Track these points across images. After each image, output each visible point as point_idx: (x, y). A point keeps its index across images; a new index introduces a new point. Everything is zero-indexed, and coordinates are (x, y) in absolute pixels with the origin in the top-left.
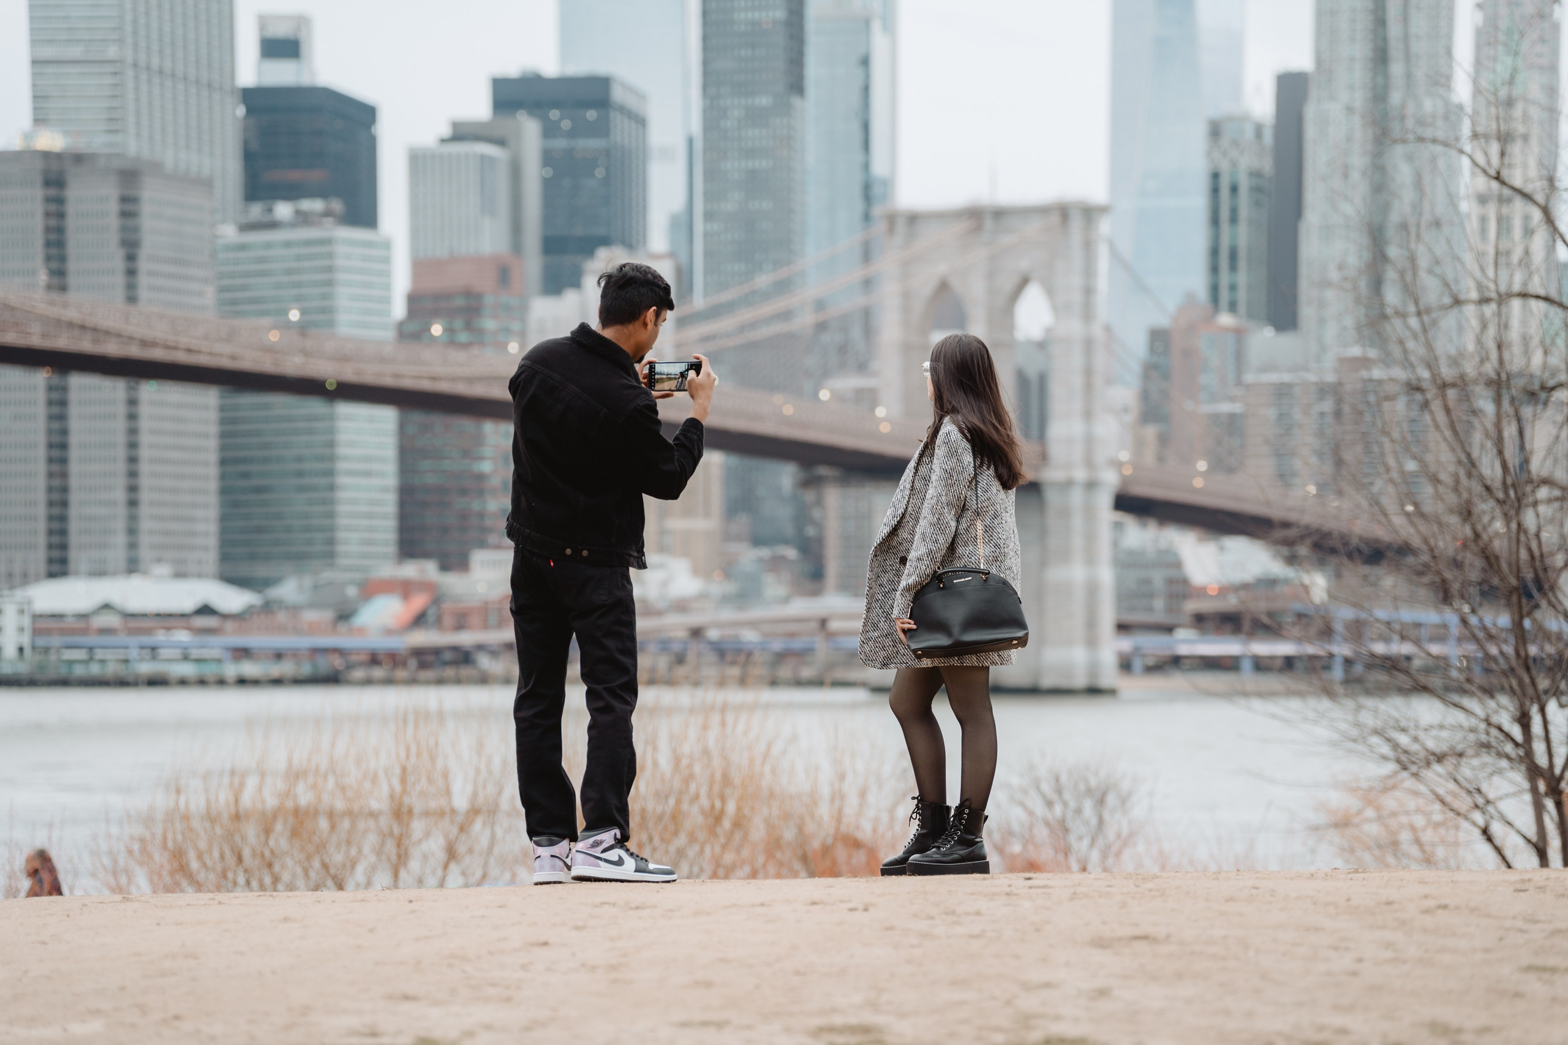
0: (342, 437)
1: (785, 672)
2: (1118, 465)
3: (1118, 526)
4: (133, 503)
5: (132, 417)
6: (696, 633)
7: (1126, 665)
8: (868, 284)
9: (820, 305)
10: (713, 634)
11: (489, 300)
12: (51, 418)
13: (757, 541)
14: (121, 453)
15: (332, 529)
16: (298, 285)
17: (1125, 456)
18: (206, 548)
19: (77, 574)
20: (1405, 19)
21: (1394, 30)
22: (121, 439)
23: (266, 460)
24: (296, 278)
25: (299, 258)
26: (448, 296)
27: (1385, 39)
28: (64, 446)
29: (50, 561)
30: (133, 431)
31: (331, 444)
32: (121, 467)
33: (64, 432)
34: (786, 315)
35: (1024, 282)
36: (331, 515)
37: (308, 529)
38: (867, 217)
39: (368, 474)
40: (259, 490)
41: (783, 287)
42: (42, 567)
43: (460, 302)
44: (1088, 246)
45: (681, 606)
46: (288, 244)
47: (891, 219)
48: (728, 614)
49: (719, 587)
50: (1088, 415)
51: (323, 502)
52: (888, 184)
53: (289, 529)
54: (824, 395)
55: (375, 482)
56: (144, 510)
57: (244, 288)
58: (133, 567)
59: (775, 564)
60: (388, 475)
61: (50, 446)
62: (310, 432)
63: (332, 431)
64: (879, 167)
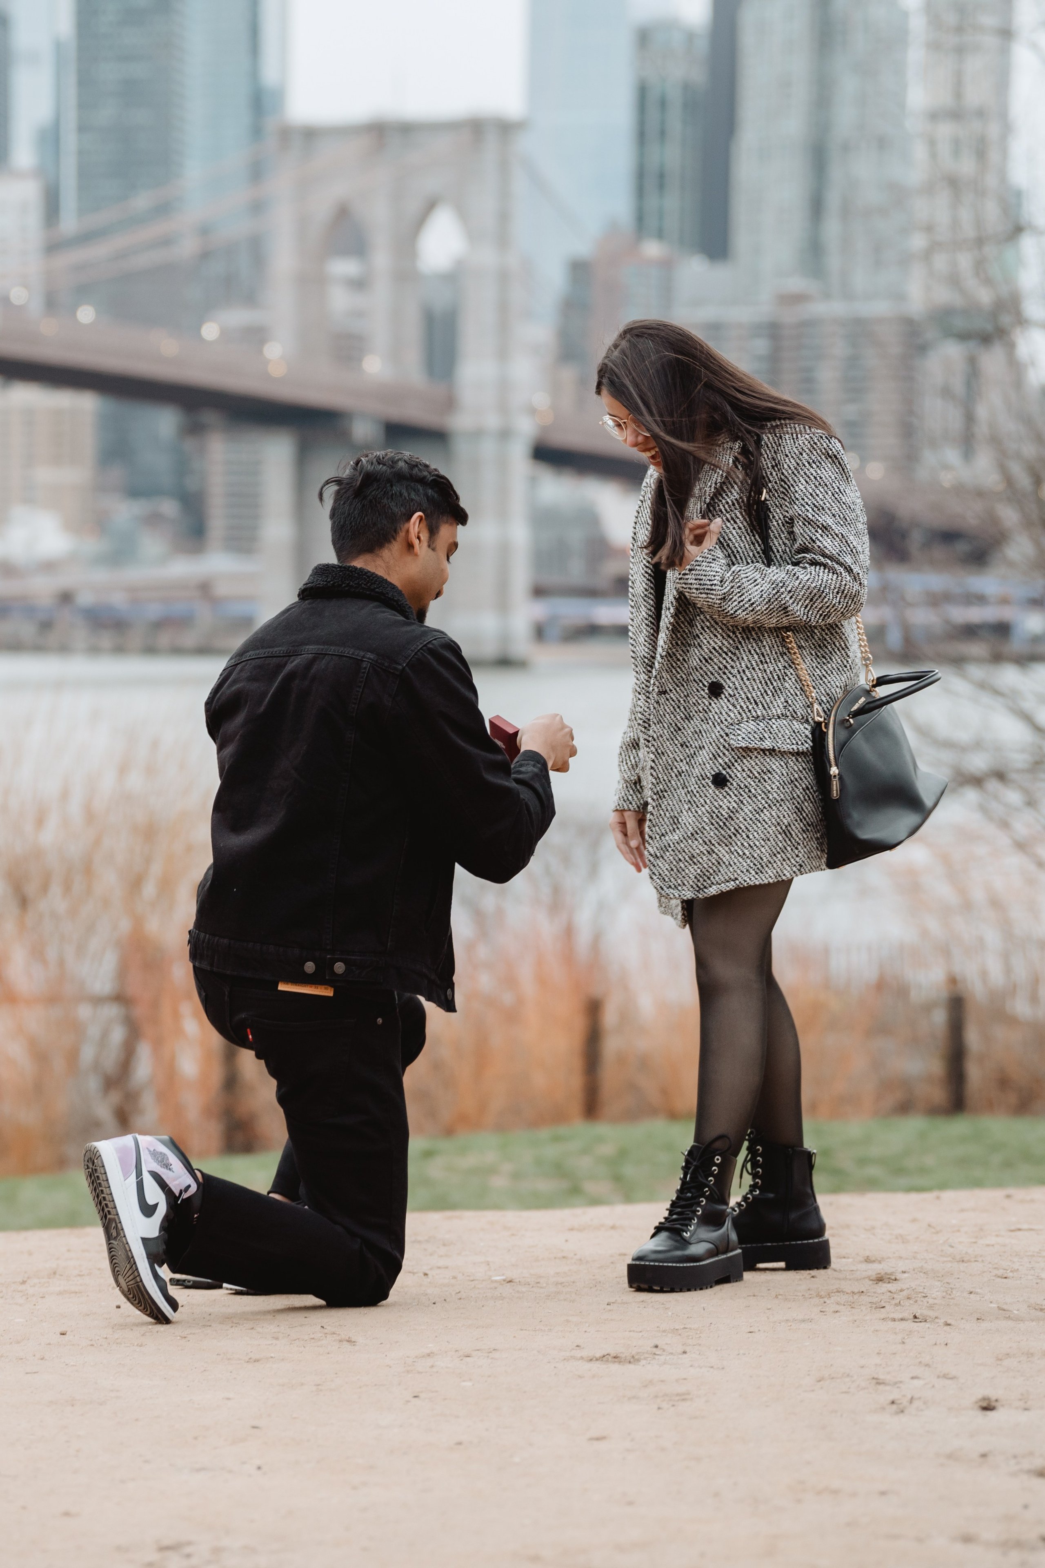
1: (164, 639)
2: (532, 411)
3: (533, 481)
6: (66, 598)
7: (540, 632)
8: (257, 207)
9: (204, 231)
10: (85, 599)
13: (134, 492)
17: (541, 400)
34: (166, 242)
35: (430, 206)
38: (257, 132)
41: (163, 209)
44: (504, 167)
45: (49, 566)
47: (287, 134)
48: (101, 576)
49: (92, 545)
50: (503, 353)
52: (279, 95)
54: (210, 331)
59: (153, 520)
64: (270, 74)
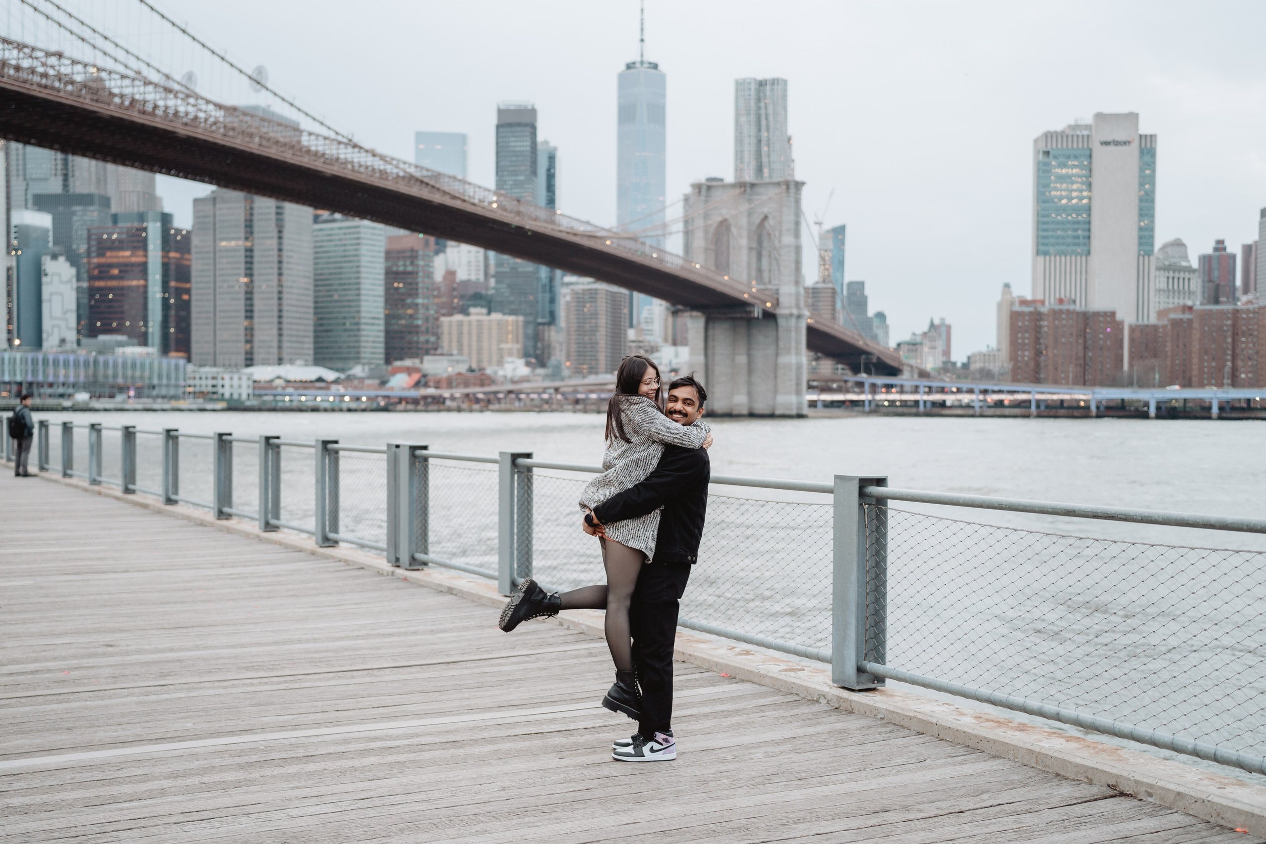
0: (363, 309)
4: (280, 335)
5: (280, 299)
11: (421, 253)
12: (247, 299)
14: (276, 314)
15: (359, 347)
16: (345, 245)
18: (309, 355)
19: (258, 364)
20: (769, 155)
21: (765, 159)
22: (275, 308)
23: (330, 319)
24: (344, 242)
25: (345, 234)
26: (404, 252)
27: (761, 163)
28: (252, 311)
29: (247, 359)
30: (280, 305)
31: (359, 312)
32: (275, 320)
33: (252, 305)
36: (358, 341)
37: (349, 347)
39: (373, 324)
40: (327, 331)
42: (243, 362)
43: (408, 254)
46: (340, 228)
51: (355, 336)
53: (340, 347)
55: (376, 328)
56: (285, 338)
57: (321, 247)
58: (280, 361)
60: (381, 326)
61: (247, 311)
62: (349, 306)
63: (359, 306)
